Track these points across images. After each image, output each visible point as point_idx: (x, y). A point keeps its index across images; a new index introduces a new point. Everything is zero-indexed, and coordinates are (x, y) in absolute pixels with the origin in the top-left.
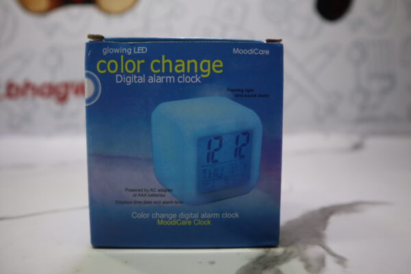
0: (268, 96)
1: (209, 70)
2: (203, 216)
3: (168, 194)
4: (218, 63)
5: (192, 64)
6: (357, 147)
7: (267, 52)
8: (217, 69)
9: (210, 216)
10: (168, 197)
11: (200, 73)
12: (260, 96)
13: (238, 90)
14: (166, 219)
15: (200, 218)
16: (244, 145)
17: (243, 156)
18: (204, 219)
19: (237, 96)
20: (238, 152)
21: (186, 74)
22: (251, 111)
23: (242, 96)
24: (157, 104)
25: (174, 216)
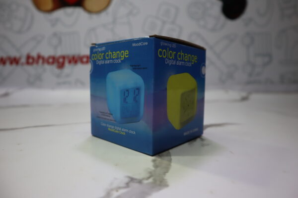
0: (146, 68)
1: (123, 56)
2: (123, 130)
3: (111, 116)
4: (127, 52)
5: (118, 53)
6: (244, 99)
7: (147, 43)
8: (127, 55)
9: (125, 130)
10: (111, 118)
11: (121, 58)
12: (143, 68)
13: (134, 66)
14: (111, 128)
15: (121, 130)
16: (137, 95)
17: (136, 101)
18: (123, 132)
19: (134, 69)
20: (135, 99)
21: (116, 59)
22: (140, 77)
23: (135, 69)
24: (108, 73)
25: (113, 127)
